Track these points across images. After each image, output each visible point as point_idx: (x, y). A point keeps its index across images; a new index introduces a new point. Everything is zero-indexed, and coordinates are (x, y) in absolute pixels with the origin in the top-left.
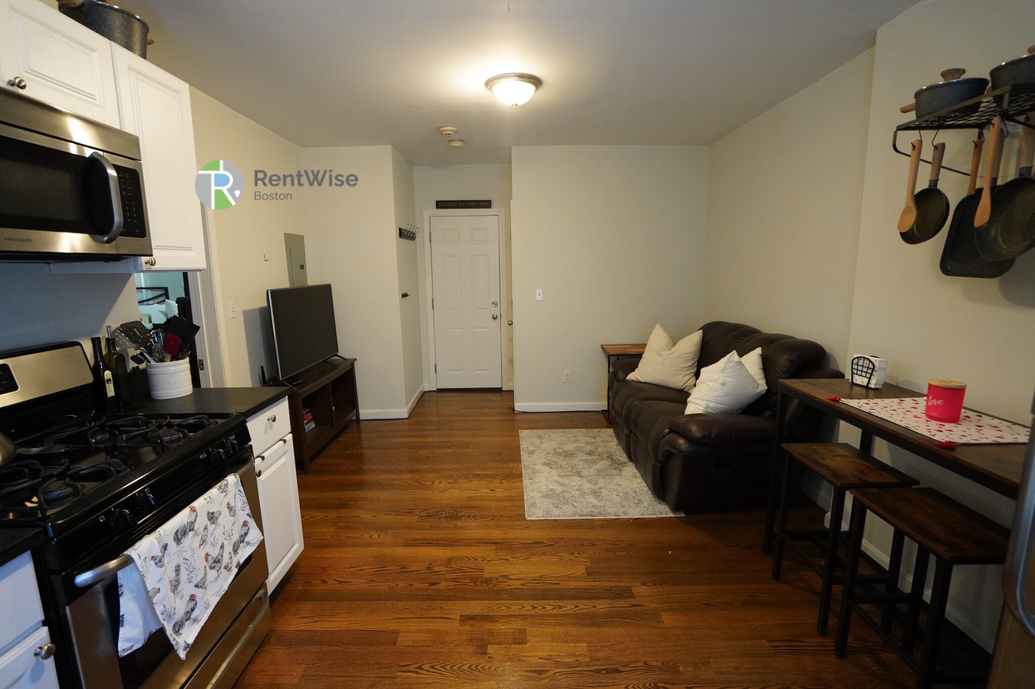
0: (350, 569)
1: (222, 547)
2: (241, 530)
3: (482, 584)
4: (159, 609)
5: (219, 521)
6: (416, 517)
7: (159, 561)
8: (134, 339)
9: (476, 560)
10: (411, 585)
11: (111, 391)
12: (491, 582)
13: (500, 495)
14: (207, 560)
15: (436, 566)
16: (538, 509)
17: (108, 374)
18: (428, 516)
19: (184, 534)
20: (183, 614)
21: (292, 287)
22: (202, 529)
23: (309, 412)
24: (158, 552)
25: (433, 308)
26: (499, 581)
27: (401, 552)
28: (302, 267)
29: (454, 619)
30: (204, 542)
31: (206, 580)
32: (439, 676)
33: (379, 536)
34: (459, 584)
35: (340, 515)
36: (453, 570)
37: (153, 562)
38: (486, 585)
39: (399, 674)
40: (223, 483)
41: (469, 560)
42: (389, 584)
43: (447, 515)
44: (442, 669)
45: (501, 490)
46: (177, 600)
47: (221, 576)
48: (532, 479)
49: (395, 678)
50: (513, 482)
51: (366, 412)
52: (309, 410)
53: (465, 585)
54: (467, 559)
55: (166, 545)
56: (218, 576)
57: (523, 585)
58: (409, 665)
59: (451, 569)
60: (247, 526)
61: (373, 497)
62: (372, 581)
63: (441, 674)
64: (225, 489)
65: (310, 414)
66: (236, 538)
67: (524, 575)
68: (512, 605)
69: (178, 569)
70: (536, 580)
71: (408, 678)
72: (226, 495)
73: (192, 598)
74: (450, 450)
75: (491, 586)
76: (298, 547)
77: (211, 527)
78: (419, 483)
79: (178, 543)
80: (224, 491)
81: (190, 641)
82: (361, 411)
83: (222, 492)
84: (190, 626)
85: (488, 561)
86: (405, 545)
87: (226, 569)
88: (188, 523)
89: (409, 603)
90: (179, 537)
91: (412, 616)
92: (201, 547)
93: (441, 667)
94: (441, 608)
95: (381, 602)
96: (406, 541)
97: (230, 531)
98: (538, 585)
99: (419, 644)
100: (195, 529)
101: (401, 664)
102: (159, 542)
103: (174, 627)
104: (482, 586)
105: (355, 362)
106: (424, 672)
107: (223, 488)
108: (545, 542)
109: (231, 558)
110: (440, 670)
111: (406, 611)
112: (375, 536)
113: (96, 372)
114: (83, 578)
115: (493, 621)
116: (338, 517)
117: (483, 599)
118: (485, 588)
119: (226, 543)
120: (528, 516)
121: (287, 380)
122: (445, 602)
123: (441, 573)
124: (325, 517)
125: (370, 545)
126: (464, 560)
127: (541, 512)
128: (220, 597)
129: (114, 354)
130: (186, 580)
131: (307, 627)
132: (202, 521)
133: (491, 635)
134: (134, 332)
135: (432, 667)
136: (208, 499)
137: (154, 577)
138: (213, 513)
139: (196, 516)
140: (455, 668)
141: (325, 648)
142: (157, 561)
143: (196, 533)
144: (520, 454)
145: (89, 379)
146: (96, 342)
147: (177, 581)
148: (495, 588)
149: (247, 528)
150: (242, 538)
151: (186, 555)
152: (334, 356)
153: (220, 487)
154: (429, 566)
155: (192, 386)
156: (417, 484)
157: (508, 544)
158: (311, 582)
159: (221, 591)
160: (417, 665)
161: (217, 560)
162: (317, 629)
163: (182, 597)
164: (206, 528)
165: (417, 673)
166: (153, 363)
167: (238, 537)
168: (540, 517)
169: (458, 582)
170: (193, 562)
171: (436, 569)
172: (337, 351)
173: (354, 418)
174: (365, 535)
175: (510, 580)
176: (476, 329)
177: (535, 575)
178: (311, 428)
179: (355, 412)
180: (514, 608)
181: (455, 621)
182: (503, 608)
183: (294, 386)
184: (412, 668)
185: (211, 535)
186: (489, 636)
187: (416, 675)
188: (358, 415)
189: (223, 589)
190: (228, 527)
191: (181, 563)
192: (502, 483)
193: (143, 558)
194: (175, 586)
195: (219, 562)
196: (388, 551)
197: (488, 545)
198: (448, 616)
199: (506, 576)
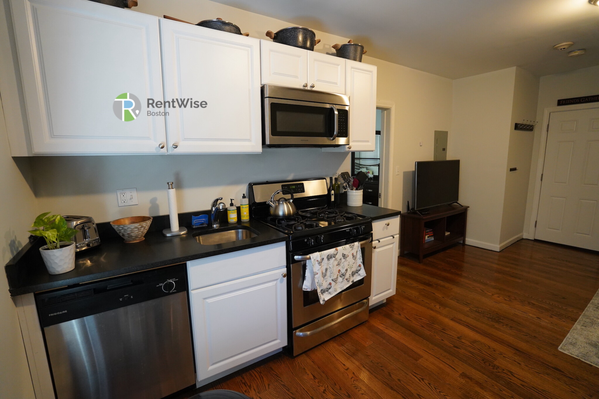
0: (415, 316)
1: (347, 270)
2: (358, 267)
3: (490, 366)
4: (316, 281)
5: (347, 259)
6: (468, 309)
7: (320, 263)
8: (344, 179)
9: (494, 351)
10: (442, 340)
11: (333, 199)
12: (497, 369)
13: (544, 324)
14: (339, 272)
15: (464, 339)
16: (577, 349)
17: (333, 192)
18: (477, 312)
19: (331, 258)
20: (325, 288)
21: (436, 160)
22: (339, 259)
23: (431, 231)
24: (319, 259)
25: (542, 180)
26: (504, 371)
27: (447, 321)
28: (444, 150)
29: (458, 372)
30: (339, 264)
31: (337, 280)
32: (430, 390)
33: (440, 308)
34: (473, 356)
35: (425, 289)
36: (474, 348)
37: (317, 262)
38: (492, 368)
39: (410, 374)
40: (353, 244)
41: (490, 348)
42: (431, 333)
43: (491, 317)
44: (434, 388)
45: (547, 321)
46: (324, 281)
47: (344, 282)
48: (585, 327)
49: (407, 374)
50: (564, 321)
51: (471, 240)
52: (432, 230)
53: (477, 359)
54: (488, 347)
55: (323, 259)
56: (342, 281)
57: (523, 385)
58: (417, 374)
59: (473, 346)
60: (360, 267)
61: (449, 288)
62: (422, 326)
63: (432, 390)
64: (353, 247)
65: (432, 232)
66: (354, 269)
67: (528, 381)
68: (504, 390)
69: (326, 270)
70: (537, 389)
71: (414, 379)
72: (352, 249)
73: (330, 284)
74: (520, 281)
75: (495, 370)
76: (392, 291)
77: (343, 260)
78: (483, 291)
79: (328, 260)
80: (352, 247)
81: (326, 299)
82: (467, 239)
83: (351, 248)
84: (327, 294)
85: (504, 356)
86: (452, 320)
87: (347, 280)
88: (333, 254)
89: (436, 348)
90: (329, 257)
91: (434, 355)
92: (338, 266)
93: (435, 388)
94: (453, 361)
95: (421, 338)
96: (454, 317)
97: (352, 265)
98: (537, 394)
99: (429, 369)
100: (336, 257)
101: (414, 371)
102: (320, 256)
103: (322, 290)
104: (489, 367)
105: (468, 208)
106: (423, 383)
107: (351, 246)
108: (565, 372)
109: (350, 277)
110: (432, 388)
111: (432, 350)
112: (438, 307)
113: (329, 191)
114: (296, 257)
115: (483, 389)
116: (423, 289)
117: (484, 374)
118: (491, 369)
119: (349, 270)
120: (561, 348)
121: (419, 211)
122: (457, 360)
123: (465, 344)
124: (417, 286)
125: (432, 310)
126: (486, 346)
127: (577, 352)
128: (342, 290)
129: (337, 184)
130: (329, 276)
131: (381, 328)
132: (339, 256)
133: (476, 395)
134: (345, 176)
135: (429, 384)
136: (344, 248)
137: (317, 268)
138: (345, 255)
139: (337, 253)
140: (442, 393)
141: (384, 341)
142: (319, 262)
143: (336, 259)
144: (587, 305)
145: (326, 193)
146: (331, 179)
147: (326, 274)
148: (499, 374)
149: (360, 268)
150: (357, 271)
151: (331, 266)
152: (455, 202)
153: (350, 245)
154: (460, 337)
155: (362, 202)
156: (481, 291)
157: (528, 356)
158: (394, 312)
159: (343, 288)
160: (421, 377)
161: (343, 274)
162: (386, 332)
163: (326, 281)
164: (341, 259)
165: (420, 380)
166: (349, 190)
167: (355, 270)
168: (573, 355)
169: (473, 355)
170: (333, 270)
171: (463, 341)
172: (458, 199)
173: (462, 242)
174: (432, 304)
175: (513, 377)
176: (582, 200)
177: (539, 387)
178: (431, 240)
179: (462, 238)
180: (504, 392)
181: (457, 372)
182: (496, 387)
183: (422, 214)
184: (418, 376)
185: (343, 263)
186: (474, 395)
187: (418, 381)
188: (464, 241)
189: (344, 288)
190: (351, 263)
191: (328, 268)
192: (551, 317)
193: (314, 259)
194: (324, 275)
195: (344, 275)
196: (441, 318)
197: (509, 347)
198: (455, 368)
199: (512, 372)
